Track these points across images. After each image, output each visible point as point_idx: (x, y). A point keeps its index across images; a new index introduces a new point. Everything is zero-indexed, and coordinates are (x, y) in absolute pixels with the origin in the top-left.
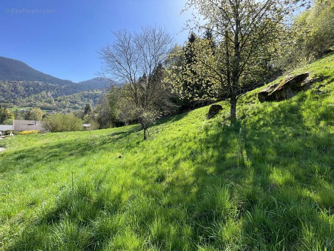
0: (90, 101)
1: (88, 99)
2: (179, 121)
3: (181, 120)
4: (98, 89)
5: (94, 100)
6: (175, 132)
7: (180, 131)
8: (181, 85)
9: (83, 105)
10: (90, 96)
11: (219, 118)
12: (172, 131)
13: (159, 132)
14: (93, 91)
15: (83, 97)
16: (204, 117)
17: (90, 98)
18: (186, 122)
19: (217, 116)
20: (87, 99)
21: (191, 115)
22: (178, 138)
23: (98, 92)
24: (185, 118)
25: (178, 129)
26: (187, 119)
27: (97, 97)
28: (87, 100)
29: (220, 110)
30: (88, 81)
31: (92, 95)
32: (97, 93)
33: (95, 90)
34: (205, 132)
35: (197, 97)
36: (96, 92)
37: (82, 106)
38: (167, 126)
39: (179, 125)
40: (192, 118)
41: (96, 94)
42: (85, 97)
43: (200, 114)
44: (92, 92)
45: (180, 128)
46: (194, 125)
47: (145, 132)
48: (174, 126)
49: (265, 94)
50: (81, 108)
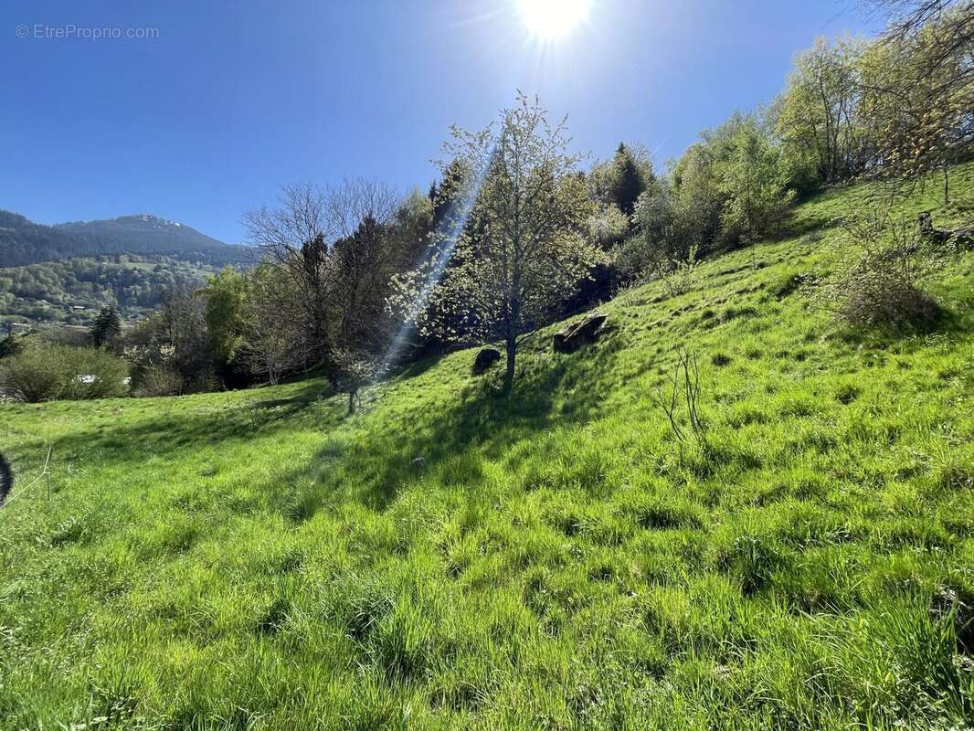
0: (105, 293)
1: (95, 289)
2: (420, 377)
3: (423, 376)
4: (139, 258)
5: (121, 293)
6: (410, 399)
7: (420, 397)
8: (424, 311)
9: (72, 305)
10: (103, 276)
11: (490, 375)
12: (404, 398)
13: (379, 401)
14: (117, 261)
15: (75, 280)
16: (468, 370)
17: (102, 282)
18: (434, 379)
19: (488, 371)
20: (89, 285)
21: (445, 364)
22: (416, 409)
23: (138, 266)
24: (432, 370)
25: (417, 394)
26: (436, 374)
27: (135, 281)
28: (92, 290)
29: (495, 361)
30: (96, 224)
31: (111, 274)
32: (135, 269)
33: (124, 258)
34: (461, 399)
35: (453, 335)
36: (130, 266)
37: (66, 308)
38: (393, 388)
39: (420, 386)
40: (445, 373)
41: (131, 272)
42: (84, 278)
43: (462, 365)
44: (112, 265)
45: (421, 391)
46: (447, 386)
47: (351, 399)
48: (408, 388)
49: (559, 338)
50: (64, 316)
